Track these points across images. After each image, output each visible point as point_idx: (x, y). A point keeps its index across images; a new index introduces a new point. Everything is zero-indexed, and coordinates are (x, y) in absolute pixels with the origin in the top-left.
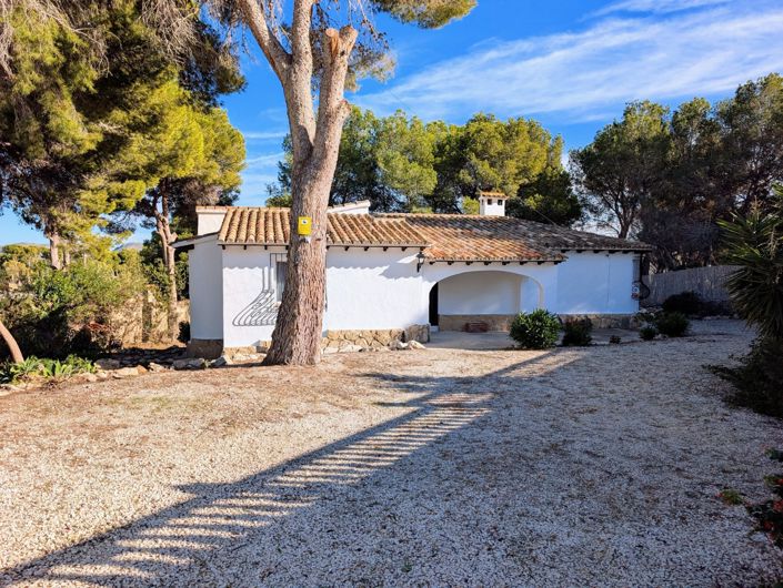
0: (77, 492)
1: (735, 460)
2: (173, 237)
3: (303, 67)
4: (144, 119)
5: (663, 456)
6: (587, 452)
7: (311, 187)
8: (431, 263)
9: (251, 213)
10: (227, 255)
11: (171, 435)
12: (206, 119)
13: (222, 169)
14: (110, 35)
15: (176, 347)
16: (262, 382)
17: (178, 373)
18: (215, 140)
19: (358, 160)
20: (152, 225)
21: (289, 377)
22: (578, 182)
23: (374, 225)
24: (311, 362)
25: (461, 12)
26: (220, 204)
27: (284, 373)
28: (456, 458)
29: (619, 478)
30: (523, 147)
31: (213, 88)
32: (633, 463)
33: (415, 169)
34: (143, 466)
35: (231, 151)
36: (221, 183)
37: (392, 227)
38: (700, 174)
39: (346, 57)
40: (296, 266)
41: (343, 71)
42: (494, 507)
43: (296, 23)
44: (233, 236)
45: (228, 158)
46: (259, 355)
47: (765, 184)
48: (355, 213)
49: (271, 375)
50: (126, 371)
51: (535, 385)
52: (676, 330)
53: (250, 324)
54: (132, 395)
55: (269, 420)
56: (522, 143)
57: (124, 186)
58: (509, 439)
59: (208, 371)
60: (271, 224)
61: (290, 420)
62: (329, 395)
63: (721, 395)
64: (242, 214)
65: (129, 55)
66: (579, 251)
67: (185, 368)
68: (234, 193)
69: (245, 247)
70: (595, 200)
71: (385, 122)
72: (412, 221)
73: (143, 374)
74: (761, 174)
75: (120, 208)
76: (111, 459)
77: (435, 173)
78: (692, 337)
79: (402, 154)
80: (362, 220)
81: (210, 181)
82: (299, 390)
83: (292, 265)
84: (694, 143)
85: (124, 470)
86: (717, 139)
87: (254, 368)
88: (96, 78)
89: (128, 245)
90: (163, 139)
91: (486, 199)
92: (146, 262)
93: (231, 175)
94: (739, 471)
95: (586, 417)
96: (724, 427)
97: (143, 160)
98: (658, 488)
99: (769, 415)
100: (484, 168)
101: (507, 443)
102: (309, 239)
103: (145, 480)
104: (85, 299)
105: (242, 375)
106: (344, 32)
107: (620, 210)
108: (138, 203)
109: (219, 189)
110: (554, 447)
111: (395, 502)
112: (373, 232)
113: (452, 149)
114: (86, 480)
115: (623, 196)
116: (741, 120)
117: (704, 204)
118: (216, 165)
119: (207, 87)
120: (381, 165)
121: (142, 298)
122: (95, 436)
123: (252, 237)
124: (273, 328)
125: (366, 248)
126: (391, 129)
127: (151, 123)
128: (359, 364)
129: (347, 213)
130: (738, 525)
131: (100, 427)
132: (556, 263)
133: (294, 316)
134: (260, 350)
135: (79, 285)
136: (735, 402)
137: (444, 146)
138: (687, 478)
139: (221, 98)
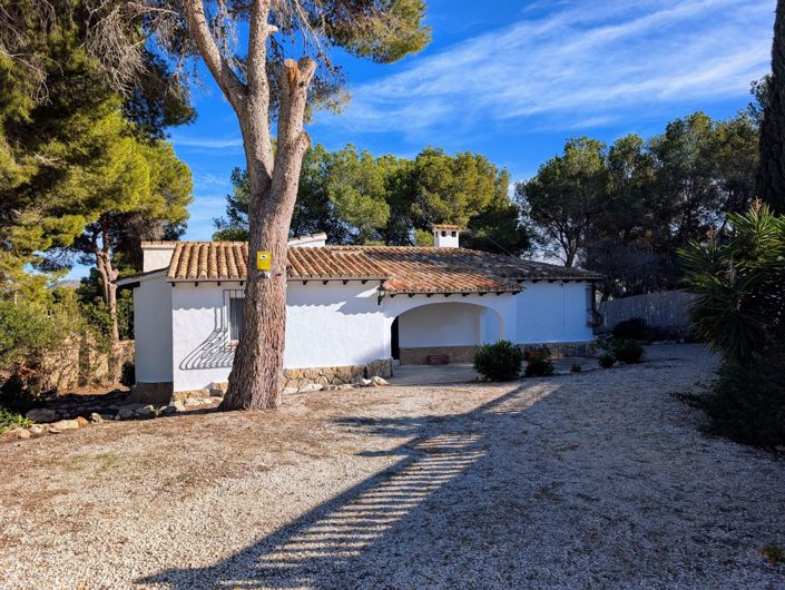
0: (10, 582)
1: (729, 497)
2: (114, 274)
3: (259, 97)
4: (85, 151)
5: (657, 495)
6: (579, 495)
7: (270, 221)
8: (392, 296)
9: (201, 248)
10: (177, 293)
11: (120, 500)
12: (151, 152)
13: (168, 204)
14: (50, 62)
15: (118, 391)
16: (220, 431)
17: (123, 423)
18: (161, 173)
19: (309, 193)
20: (91, 261)
21: (250, 424)
22: (524, 214)
23: (332, 258)
24: (272, 405)
25: (416, 48)
26: (166, 239)
27: (243, 419)
28: (445, 511)
29: (621, 525)
30: (471, 180)
31: (160, 119)
32: (630, 506)
33: (367, 203)
34: (89, 542)
35: (177, 184)
36: (166, 218)
37: (350, 260)
38: (637, 205)
39: (305, 88)
40: (255, 303)
41: (302, 102)
42: (499, 570)
43: (252, 53)
44: (183, 272)
45: (174, 192)
46: (213, 398)
47: (697, 215)
48: (311, 246)
49: (229, 422)
50: (64, 425)
51: (510, 421)
52: (631, 357)
53: (198, 368)
54: (72, 453)
55: (233, 476)
56: (471, 177)
57: (61, 221)
58: (495, 484)
59: (158, 420)
60: (223, 259)
61: (256, 474)
62: (296, 443)
63: (695, 424)
64: (192, 248)
65: (69, 84)
66: (535, 281)
67: (132, 418)
68: (180, 227)
69: (197, 284)
70: (540, 231)
71: (335, 156)
72: (369, 254)
73: (84, 426)
74: (693, 205)
75: (57, 244)
76: (50, 536)
77: (387, 207)
78: (648, 363)
79: (354, 188)
80: (319, 253)
81: (155, 215)
82: (263, 439)
83: (250, 302)
84: (630, 176)
85: (67, 550)
86: (651, 173)
87: (210, 415)
88: (32, 107)
89: (63, 282)
90: (105, 172)
91: (440, 231)
92: (85, 301)
93: (178, 209)
94: (737, 508)
95: (568, 455)
96: (706, 459)
97: (83, 194)
98: (663, 534)
99: (747, 444)
100: (435, 201)
101: (495, 488)
102: (269, 274)
103: (92, 561)
104: (15, 342)
105: (198, 423)
106: (303, 63)
107: (565, 240)
108: (76, 238)
109: (165, 223)
110: (544, 490)
111: (388, 570)
112: (331, 265)
113: (403, 182)
114: (20, 565)
115: (567, 226)
116: (672, 154)
117: (642, 234)
118: (162, 198)
119: (153, 118)
120: (333, 198)
121: (79, 339)
122: (30, 507)
123: (204, 273)
124: (230, 370)
125: (325, 282)
126: (342, 163)
127: (94, 155)
128: (322, 405)
129: (303, 246)
130: (757, 574)
131: (36, 495)
132: (514, 293)
133: (253, 357)
134: (215, 393)
135: (9, 328)
136: (711, 432)
137: (395, 179)
138: (689, 519)
139: (168, 130)
